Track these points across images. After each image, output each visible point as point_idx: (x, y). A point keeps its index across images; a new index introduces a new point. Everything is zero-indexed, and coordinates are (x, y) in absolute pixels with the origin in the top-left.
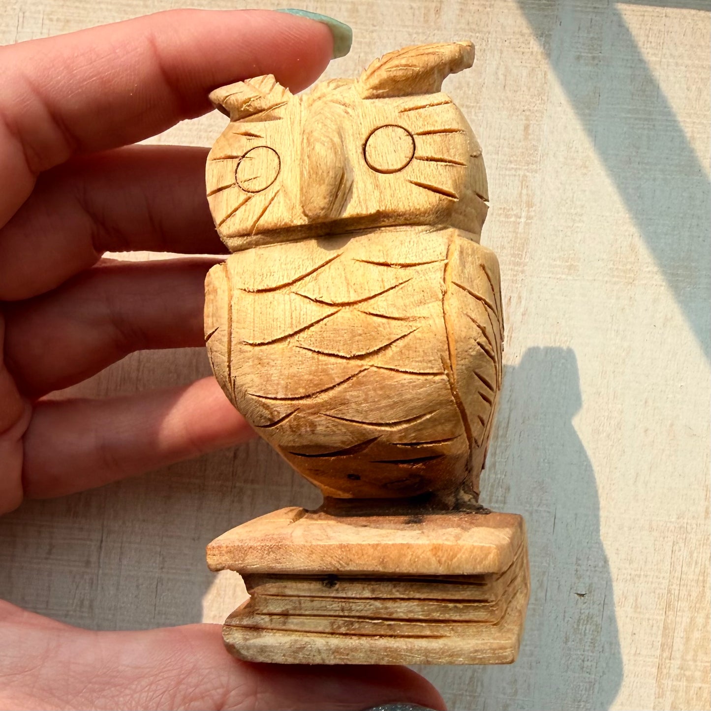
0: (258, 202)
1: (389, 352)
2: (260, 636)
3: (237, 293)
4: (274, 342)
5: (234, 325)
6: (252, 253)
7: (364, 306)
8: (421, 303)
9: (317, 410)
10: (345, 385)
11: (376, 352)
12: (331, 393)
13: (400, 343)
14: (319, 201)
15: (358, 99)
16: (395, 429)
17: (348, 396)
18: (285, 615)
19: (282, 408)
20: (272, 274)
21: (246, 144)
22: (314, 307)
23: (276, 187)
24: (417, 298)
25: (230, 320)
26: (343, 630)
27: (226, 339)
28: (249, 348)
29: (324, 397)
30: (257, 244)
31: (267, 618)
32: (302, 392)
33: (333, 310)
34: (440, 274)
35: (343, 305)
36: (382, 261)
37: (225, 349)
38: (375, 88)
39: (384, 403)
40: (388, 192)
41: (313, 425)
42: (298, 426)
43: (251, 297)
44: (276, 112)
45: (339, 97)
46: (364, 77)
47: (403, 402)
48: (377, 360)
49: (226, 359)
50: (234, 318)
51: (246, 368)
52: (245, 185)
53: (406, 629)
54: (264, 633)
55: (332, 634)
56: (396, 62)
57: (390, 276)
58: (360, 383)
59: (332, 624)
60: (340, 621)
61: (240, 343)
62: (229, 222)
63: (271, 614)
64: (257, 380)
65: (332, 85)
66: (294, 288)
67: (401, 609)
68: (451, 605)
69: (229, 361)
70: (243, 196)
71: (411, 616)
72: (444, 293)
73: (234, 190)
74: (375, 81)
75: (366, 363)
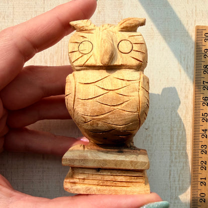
0: (85, 57)
1: (123, 105)
2: (75, 186)
3: (78, 84)
4: (88, 99)
5: (76, 93)
6: (82, 72)
7: (116, 91)
8: (133, 92)
9: (99, 120)
10: (109, 113)
11: (119, 105)
12: (104, 115)
13: (126, 103)
14: (106, 60)
15: (117, 31)
16: (121, 127)
17: (109, 116)
18: (84, 179)
19: (89, 118)
20: (88, 79)
21: (82, 39)
22: (102, 90)
23: (91, 53)
24: (132, 90)
25: (75, 91)
26: (101, 184)
27: (73, 97)
28: (81, 100)
29: (102, 116)
30: (84, 69)
31: (78, 180)
32: (96, 114)
33: (107, 91)
34: (138, 84)
35: (110, 90)
36: (122, 78)
37: (73, 100)
38: (122, 28)
39: (119, 119)
40: (125, 59)
41: (98, 124)
42: (93, 124)
43: (82, 85)
44: (92, 31)
45: (111, 30)
46: (119, 25)
47: (125, 119)
48: (119, 107)
49: (73, 102)
50: (77, 91)
51: (79, 106)
52: (81, 52)
53: (120, 184)
54: (77, 184)
55: (98, 185)
56: (128, 22)
57: (124, 83)
58: (113, 113)
59: (98, 182)
60: (101, 182)
61: (78, 98)
62: (76, 62)
63: (79, 179)
64: (82, 110)
65: (109, 26)
66: (95, 84)
67: (119, 178)
68: (133, 178)
69: (74, 103)
70: (81, 55)
71: (121, 180)
72: (139, 89)
73: (78, 53)
74: (122, 26)
75: (115, 107)
